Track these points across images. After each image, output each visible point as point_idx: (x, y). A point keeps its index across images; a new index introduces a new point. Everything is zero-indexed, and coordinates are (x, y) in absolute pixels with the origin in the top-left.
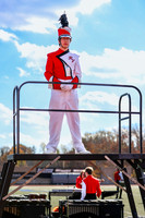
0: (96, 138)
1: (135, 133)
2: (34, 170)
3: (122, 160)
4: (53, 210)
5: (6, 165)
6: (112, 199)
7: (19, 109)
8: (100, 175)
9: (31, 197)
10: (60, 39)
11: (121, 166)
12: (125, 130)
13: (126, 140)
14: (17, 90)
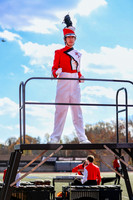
0: (96, 129)
1: (131, 123)
3: (120, 150)
4: (57, 195)
5: (13, 155)
6: (111, 185)
7: (24, 103)
8: (100, 162)
9: (37, 183)
11: (119, 154)
12: (122, 122)
13: (124, 131)
14: (23, 86)
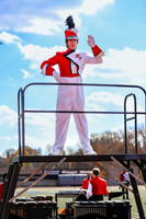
0: (103, 139)
1: (141, 133)
2: (41, 172)
3: (128, 161)
4: (60, 212)
5: (11, 168)
6: (119, 200)
7: (24, 111)
8: (107, 175)
9: (38, 199)
10: (67, 41)
11: (128, 167)
12: (131, 131)
13: (133, 141)
14: (22, 92)
